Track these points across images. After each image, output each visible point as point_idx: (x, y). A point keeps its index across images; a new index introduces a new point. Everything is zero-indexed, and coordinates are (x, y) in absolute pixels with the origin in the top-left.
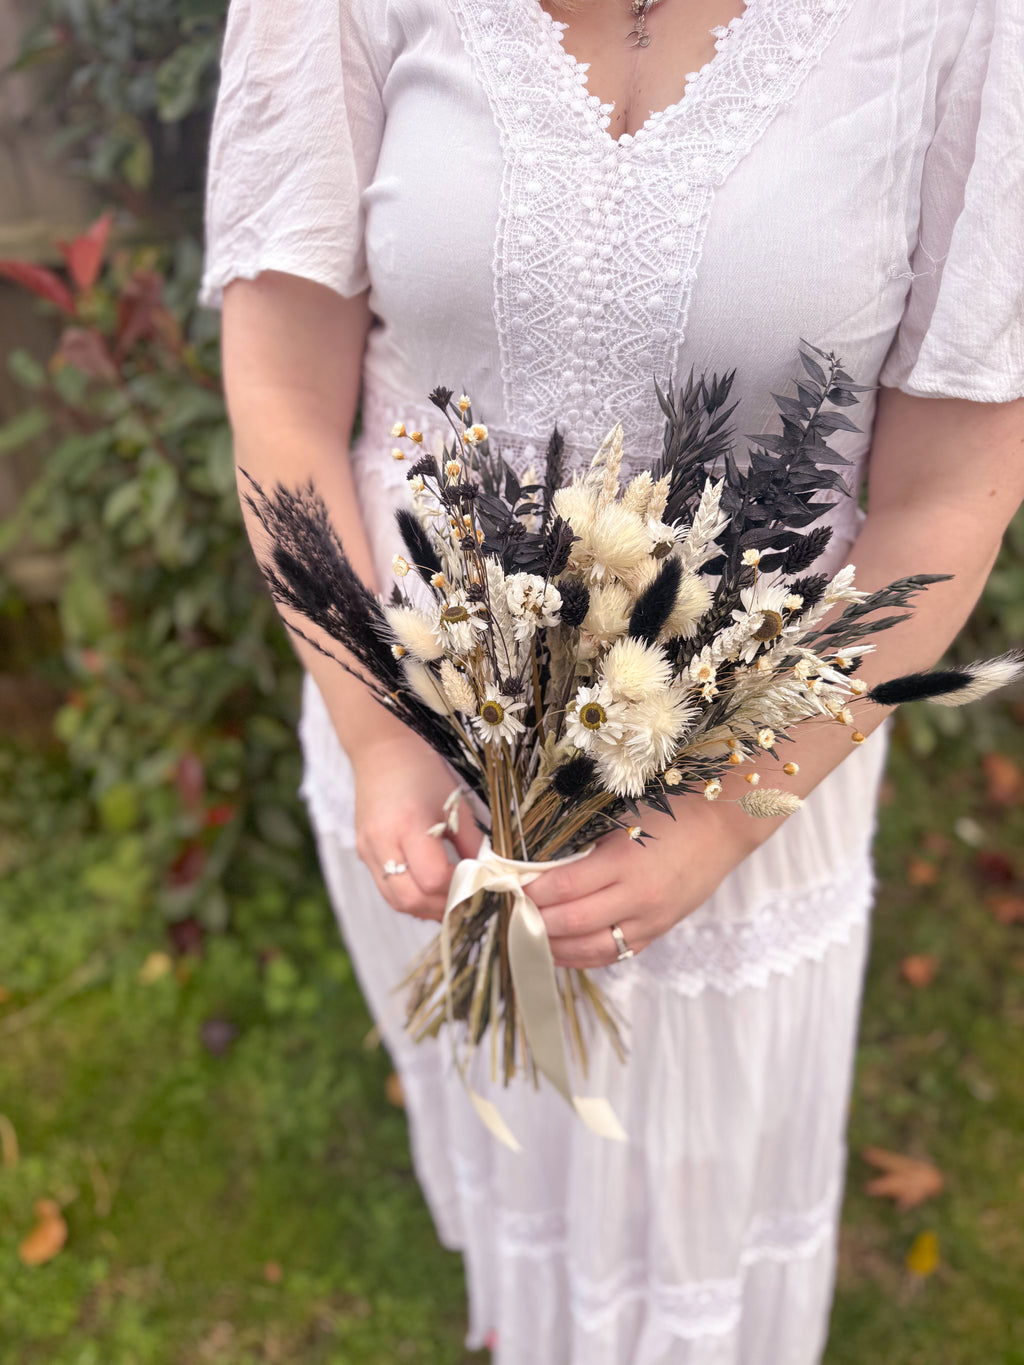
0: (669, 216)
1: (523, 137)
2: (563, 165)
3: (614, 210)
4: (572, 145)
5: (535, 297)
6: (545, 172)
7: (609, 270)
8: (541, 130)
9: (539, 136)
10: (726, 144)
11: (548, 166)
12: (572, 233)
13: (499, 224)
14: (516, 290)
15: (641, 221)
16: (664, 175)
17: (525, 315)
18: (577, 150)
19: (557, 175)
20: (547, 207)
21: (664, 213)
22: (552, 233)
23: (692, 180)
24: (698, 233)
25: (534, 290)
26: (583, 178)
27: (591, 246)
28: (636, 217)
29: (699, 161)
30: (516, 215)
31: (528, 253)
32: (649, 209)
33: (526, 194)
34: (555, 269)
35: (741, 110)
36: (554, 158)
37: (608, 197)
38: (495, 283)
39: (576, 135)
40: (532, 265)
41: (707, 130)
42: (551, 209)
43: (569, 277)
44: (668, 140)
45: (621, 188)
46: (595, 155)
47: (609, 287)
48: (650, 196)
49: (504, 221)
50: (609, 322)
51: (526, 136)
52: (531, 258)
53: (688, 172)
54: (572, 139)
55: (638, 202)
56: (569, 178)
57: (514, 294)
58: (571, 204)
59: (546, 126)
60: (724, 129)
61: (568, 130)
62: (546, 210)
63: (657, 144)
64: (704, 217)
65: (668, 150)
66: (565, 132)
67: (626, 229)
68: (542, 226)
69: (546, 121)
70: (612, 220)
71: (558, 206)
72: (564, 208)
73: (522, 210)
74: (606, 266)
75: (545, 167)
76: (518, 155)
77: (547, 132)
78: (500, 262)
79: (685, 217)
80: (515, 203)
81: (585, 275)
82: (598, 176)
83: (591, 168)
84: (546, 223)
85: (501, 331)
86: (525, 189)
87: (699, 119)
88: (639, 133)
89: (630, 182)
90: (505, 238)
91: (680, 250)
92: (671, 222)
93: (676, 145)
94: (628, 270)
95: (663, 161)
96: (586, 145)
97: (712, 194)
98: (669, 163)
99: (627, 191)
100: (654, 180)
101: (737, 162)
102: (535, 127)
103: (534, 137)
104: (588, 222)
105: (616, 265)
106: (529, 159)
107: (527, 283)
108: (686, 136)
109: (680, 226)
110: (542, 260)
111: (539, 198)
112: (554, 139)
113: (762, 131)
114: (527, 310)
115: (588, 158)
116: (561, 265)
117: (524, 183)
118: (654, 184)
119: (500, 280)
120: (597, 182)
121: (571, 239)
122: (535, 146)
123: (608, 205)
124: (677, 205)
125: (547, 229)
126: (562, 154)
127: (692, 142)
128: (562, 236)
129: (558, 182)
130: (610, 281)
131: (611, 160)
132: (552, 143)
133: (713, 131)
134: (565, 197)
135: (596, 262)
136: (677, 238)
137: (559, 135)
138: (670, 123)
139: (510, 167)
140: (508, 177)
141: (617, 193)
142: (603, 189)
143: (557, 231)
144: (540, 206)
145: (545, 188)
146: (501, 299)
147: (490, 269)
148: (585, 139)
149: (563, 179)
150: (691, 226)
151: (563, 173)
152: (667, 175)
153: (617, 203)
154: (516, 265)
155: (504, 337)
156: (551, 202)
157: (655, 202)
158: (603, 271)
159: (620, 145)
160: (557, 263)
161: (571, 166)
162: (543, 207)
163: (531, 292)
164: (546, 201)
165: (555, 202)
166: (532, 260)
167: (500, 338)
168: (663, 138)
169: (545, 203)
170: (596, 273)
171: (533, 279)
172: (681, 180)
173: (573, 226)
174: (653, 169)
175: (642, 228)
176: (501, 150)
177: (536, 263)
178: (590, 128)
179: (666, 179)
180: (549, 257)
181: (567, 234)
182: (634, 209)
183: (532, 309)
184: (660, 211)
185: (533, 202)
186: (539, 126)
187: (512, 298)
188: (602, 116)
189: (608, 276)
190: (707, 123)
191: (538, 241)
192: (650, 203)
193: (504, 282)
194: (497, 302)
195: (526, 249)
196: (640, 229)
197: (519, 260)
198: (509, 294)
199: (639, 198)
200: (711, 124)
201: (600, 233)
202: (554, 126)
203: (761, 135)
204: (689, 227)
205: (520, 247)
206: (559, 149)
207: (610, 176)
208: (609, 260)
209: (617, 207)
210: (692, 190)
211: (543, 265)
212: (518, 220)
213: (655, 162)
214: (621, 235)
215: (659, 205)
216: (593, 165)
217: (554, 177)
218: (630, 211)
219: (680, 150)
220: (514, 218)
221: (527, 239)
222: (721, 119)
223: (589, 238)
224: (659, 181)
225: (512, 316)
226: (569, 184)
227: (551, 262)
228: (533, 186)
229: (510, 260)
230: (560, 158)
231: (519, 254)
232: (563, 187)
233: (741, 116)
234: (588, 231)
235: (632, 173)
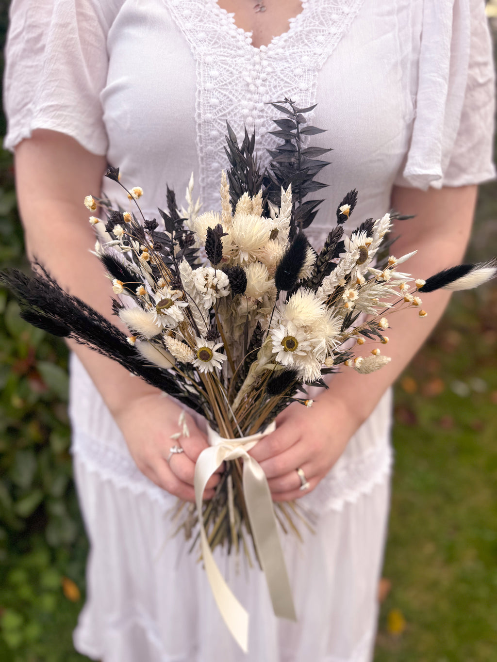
0: (294, 85)
1: (203, 49)
2: (229, 62)
3: (262, 84)
4: (232, 52)
5: (221, 133)
6: (219, 66)
7: (262, 117)
8: (213, 45)
9: (213, 48)
10: (318, 50)
11: (221, 63)
12: (240, 97)
13: (197, 93)
14: (209, 131)
15: (278, 89)
16: (287, 65)
17: (215, 144)
18: (235, 54)
19: (227, 67)
20: (223, 84)
21: (291, 84)
22: (228, 97)
23: (303, 68)
24: (312, 93)
25: (220, 130)
26: (242, 68)
27: (252, 104)
28: (275, 87)
29: (305, 58)
30: (206, 88)
31: (215, 109)
32: (282, 83)
33: (211, 77)
34: (232, 117)
35: (323, 35)
36: (224, 58)
37: (258, 78)
38: (197, 127)
39: (234, 47)
40: (218, 115)
41: (306, 45)
42: (226, 84)
43: (240, 121)
44: (286, 49)
45: (264, 73)
46: (247, 57)
47: (263, 125)
48: (282, 76)
49: (200, 92)
50: (264, 145)
51: (205, 48)
52: (217, 111)
53: (300, 63)
54: (232, 50)
55: (276, 80)
56: (234, 69)
57: (208, 133)
58: (237, 82)
59: (216, 43)
60: (316, 44)
61: (229, 45)
62: (223, 85)
63: (281, 51)
64: (314, 85)
65: (287, 53)
66: (227, 46)
67: (270, 93)
68: (222, 94)
69: (215, 40)
70: (262, 89)
71: (230, 83)
72: (233, 84)
73: (209, 85)
74: (261, 114)
75: (220, 64)
76: (202, 57)
77: (216, 46)
78: (199, 115)
79: (303, 85)
80: (205, 82)
81: (250, 119)
82: (251, 67)
83: (246, 63)
84: (224, 92)
85: (201, 155)
86: (209, 74)
87: (301, 39)
88: (270, 45)
89: (269, 69)
90: (201, 101)
91: (302, 103)
92: (295, 88)
93: (291, 51)
94: (274, 115)
95: (286, 59)
96: (241, 52)
97: (316, 73)
98: (289, 60)
99: (268, 74)
100: (282, 68)
101: (326, 59)
102: (209, 43)
103: (209, 48)
104: (249, 91)
105: (267, 113)
106: (209, 59)
107: (216, 126)
108: (296, 47)
109: (301, 90)
110: (224, 112)
111: (218, 79)
112: (222, 49)
113: (336, 44)
114: (216, 141)
115: (243, 59)
116: (235, 115)
117: (208, 72)
118: (282, 70)
119: (200, 125)
120: (250, 70)
121: (239, 101)
122: (211, 52)
123: (259, 82)
124: (298, 80)
125: (225, 95)
126: (227, 57)
127: (300, 50)
128: (234, 98)
129: (228, 71)
130: (264, 122)
131: (257, 58)
132: (221, 52)
133: (310, 45)
134: (233, 78)
135: (255, 112)
136: (300, 96)
137: (224, 47)
138: (285, 41)
139: (199, 64)
140: (199, 68)
141: (263, 75)
142: (254, 74)
143: (231, 96)
144: (219, 83)
145: (221, 74)
146: (200, 136)
147: (194, 118)
148: (239, 49)
149: (231, 69)
150: (307, 90)
151: (230, 66)
152: (290, 65)
153: (263, 81)
154: (209, 116)
155: (202, 158)
156: (225, 81)
157: (285, 79)
158: (260, 117)
159: (261, 51)
160: (232, 114)
161: (234, 62)
162: (221, 84)
163: (218, 131)
164: (223, 80)
165: (228, 81)
166: (218, 113)
167: (200, 159)
168: (283, 48)
169: (222, 82)
170: (256, 118)
171: (219, 123)
172: (297, 67)
173: (240, 93)
174: (281, 63)
175: (280, 92)
176: (192, 54)
177: (221, 114)
178: (241, 43)
179: (289, 67)
180: (227, 111)
181: (237, 98)
182: (273, 82)
183: (219, 140)
184: (288, 83)
185: (215, 81)
186: (212, 43)
187: (207, 135)
188: (247, 38)
189: (262, 120)
190: (306, 41)
191: (220, 102)
192: (282, 80)
193: (202, 126)
194: (198, 138)
195: (214, 106)
196: (278, 93)
197: (210, 113)
198: (205, 133)
199: (276, 77)
200: (308, 42)
201: (256, 97)
202: (221, 43)
203: (336, 46)
204: (306, 90)
205: (210, 106)
206: (225, 54)
207: (257, 67)
208: (262, 111)
209: (263, 83)
210: (305, 72)
211: (225, 115)
212: (208, 91)
213: (281, 59)
214: (268, 97)
215: (288, 80)
216: (247, 62)
217: (225, 69)
218: (272, 84)
219: (294, 53)
220: (205, 90)
221: (214, 101)
222: (313, 38)
223: (250, 100)
224: (285, 68)
225: (206, 146)
226: (234, 71)
227: (229, 113)
228: (215, 73)
229: (205, 113)
230: (227, 59)
231: (210, 110)
232: (231, 73)
233: (323, 38)
234: (249, 96)
235: (269, 65)
